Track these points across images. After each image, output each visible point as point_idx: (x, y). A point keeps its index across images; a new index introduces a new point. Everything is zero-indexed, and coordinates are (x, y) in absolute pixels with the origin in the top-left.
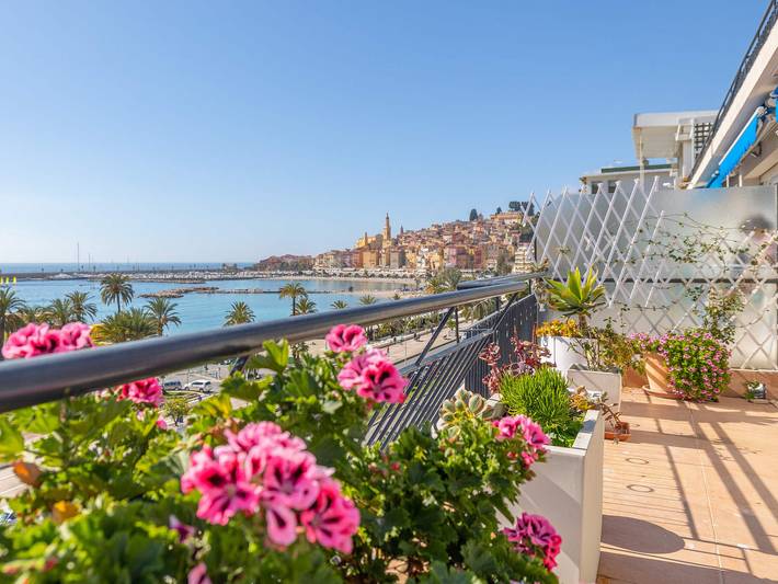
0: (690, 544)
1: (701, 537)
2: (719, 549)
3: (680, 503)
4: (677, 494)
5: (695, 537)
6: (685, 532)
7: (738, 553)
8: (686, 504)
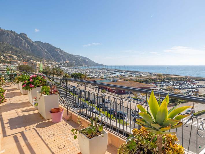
0: (35, 127)
1: (33, 129)
2: (30, 128)
3: (41, 136)
4: (43, 138)
5: (34, 129)
6: (37, 129)
7: (27, 129)
8: (40, 136)
